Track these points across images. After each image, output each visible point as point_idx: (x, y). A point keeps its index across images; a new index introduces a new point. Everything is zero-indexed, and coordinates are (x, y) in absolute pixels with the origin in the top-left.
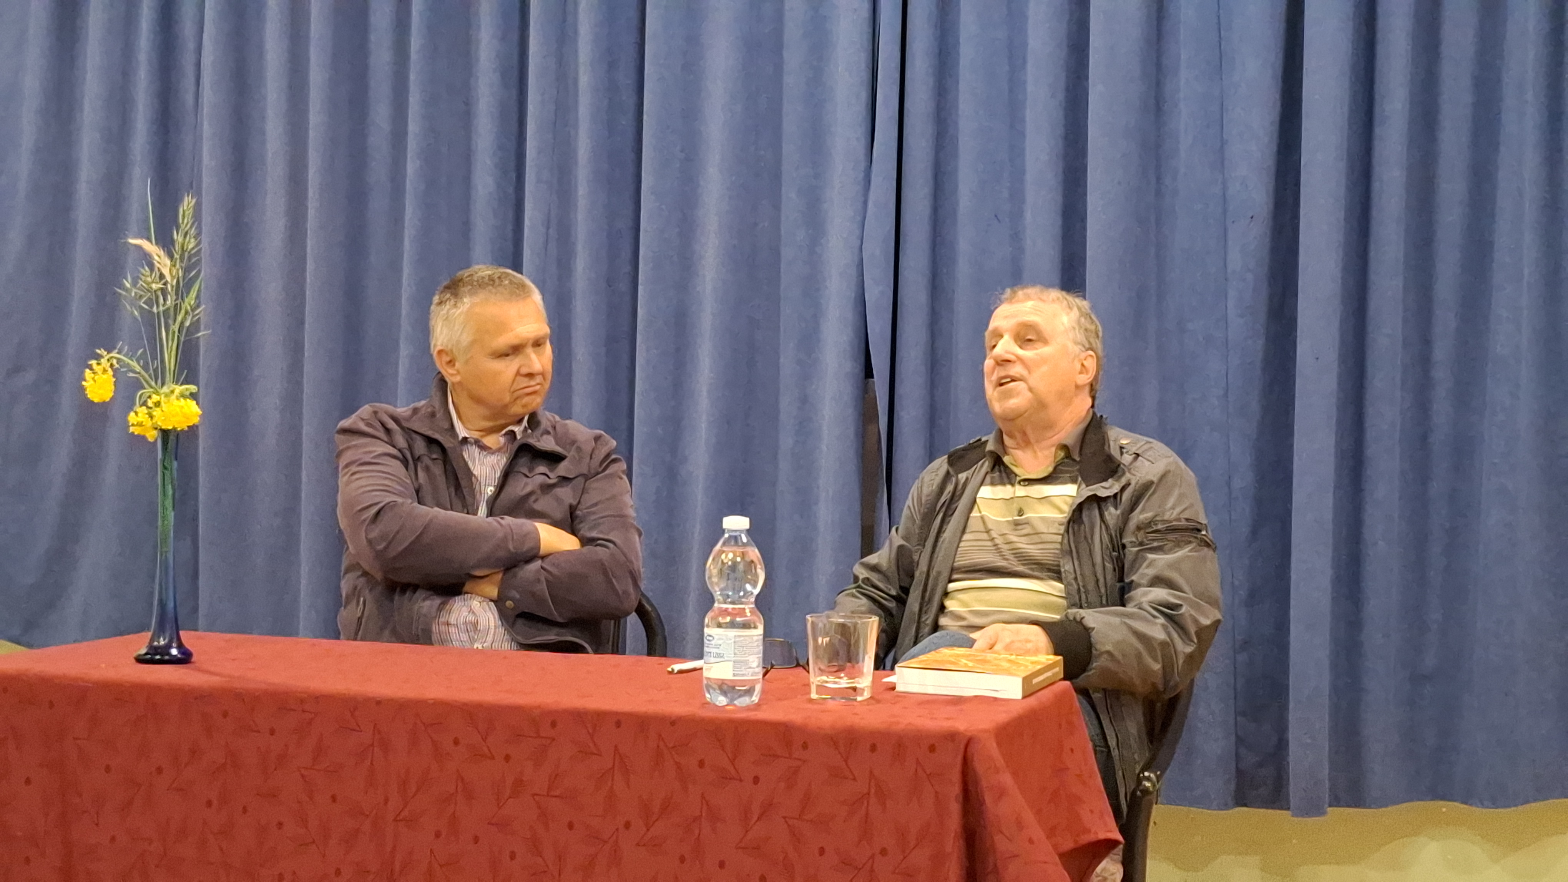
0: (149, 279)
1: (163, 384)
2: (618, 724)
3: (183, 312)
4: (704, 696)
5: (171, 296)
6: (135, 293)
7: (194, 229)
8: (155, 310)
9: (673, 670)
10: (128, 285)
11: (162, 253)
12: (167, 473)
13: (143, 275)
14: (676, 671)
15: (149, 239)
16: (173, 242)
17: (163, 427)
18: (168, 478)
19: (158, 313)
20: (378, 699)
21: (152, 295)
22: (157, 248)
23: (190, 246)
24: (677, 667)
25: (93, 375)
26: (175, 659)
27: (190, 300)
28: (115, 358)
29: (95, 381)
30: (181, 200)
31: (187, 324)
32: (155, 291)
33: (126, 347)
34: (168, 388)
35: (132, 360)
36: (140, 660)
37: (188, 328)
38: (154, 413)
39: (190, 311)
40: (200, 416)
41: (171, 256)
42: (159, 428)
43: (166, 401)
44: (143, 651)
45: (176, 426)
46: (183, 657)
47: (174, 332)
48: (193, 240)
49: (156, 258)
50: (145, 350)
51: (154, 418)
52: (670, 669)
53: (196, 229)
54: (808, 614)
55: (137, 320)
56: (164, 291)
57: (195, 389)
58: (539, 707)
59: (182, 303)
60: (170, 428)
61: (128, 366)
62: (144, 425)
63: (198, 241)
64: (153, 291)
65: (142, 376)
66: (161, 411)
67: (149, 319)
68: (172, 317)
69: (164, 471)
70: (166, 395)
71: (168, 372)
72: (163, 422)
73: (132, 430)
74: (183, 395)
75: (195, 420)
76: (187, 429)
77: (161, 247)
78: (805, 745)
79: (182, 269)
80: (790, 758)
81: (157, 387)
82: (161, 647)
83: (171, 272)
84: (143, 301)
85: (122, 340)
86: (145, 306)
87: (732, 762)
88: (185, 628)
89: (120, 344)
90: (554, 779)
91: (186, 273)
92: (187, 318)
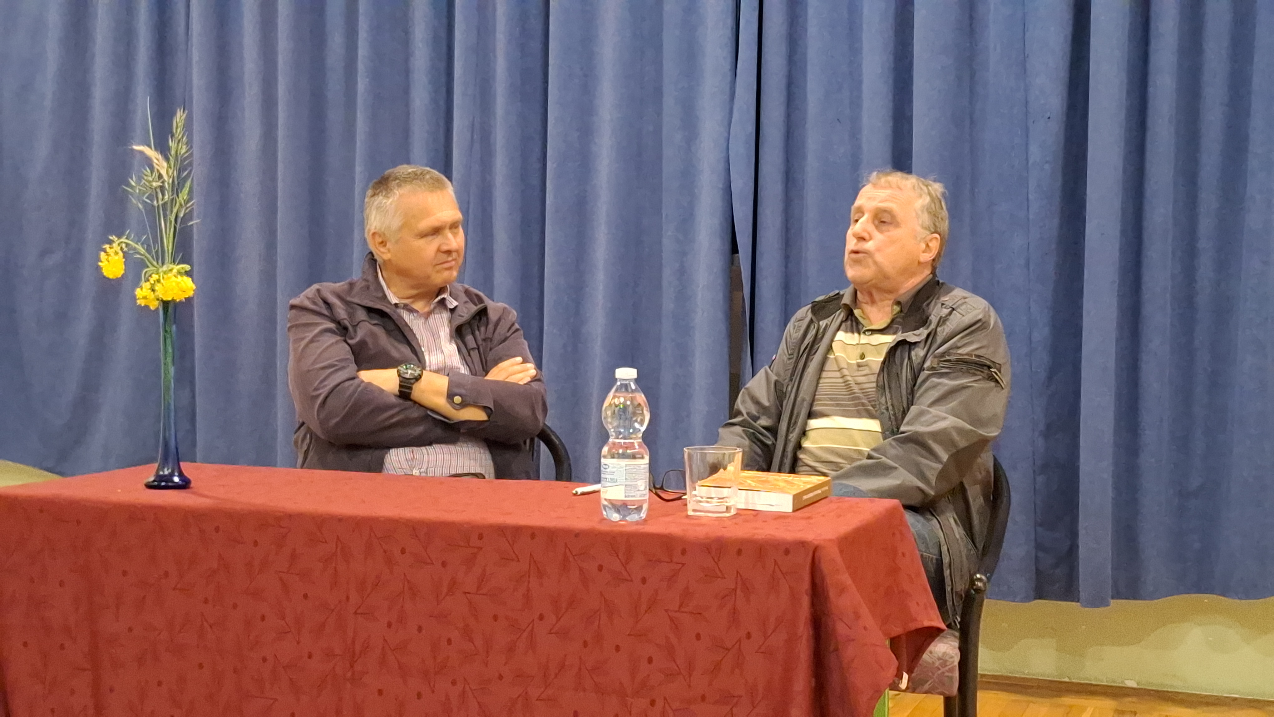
0: (150, 179)
1: (163, 263)
2: (533, 536)
3: (178, 204)
4: (602, 513)
5: (168, 191)
6: (140, 190)
7: (185, 138)
8: (155, 203)
9: (577, 492)
10: (133, 184)
11: (160, 157)
12: (168, 336)
13: (146, 176)
14: (579, 493)
15: (150, 146)
16: (169, 149)
17: (165, 299)
18: (169, 341)
19: (158, 206)
20: (339, 517)
21: (153, 191)
22: (156, 153)
23: (183, 151)
24: (580, 490)
25: (106, 257)
26: (176, 484)
27: (184, 195)
28: (125, 243)
29: (108, 261)
30: (174, 114)
31: (181, 215)
32: (155, 189)
33: (133, 235)
34: (168, 267)
35: (138, 244)
36: (149, 486)
37: (182, 218)
38: (156, 288)
39: (184, 205)
40: (194, 291)
41: (167, 159)
42: (160, 299)
43: (165, 276)
44: (152, 479)
45: (175, 298)
46: (184, 483)
47: (171, 222)
48: (184, 147)
49: (155, 161)
50: (148, 235)
51: (156, 291)
52: (574, 492)
53: (187, 138)
54: (685, 447)
55: (142, 212)
56: (162, 188)
57: (188, 268)
58: (468, 523)
59: (177, 199)
60: (170, 299)
61: (135, 249)
62: (148, 297)
63: (189, 146)
64: (153, 188)
65: (145, 257)
66: (161, 286)
67: (151, 211)
68: (169, 208)
69: (165, 334)
70: (165, 273)
71: (166, 254)
72: (163, 294)
73: (139, 302)
74: (179, 273)
75: (191, 293)
76: (184, 300)
77: (159, 153)
78: (684, 552)
79: (176, 170)
80: (672, 561)
81: (158, 267)
82: (165, 476)
83: (167, 173)
84: (146, 196)
85: (129, 228)
86: (147, 201)
87: (625, 565)
88: (185, 461)
89: (128, 231)
90: (482, 580)
91: (180, 174)
92: (181, 209)
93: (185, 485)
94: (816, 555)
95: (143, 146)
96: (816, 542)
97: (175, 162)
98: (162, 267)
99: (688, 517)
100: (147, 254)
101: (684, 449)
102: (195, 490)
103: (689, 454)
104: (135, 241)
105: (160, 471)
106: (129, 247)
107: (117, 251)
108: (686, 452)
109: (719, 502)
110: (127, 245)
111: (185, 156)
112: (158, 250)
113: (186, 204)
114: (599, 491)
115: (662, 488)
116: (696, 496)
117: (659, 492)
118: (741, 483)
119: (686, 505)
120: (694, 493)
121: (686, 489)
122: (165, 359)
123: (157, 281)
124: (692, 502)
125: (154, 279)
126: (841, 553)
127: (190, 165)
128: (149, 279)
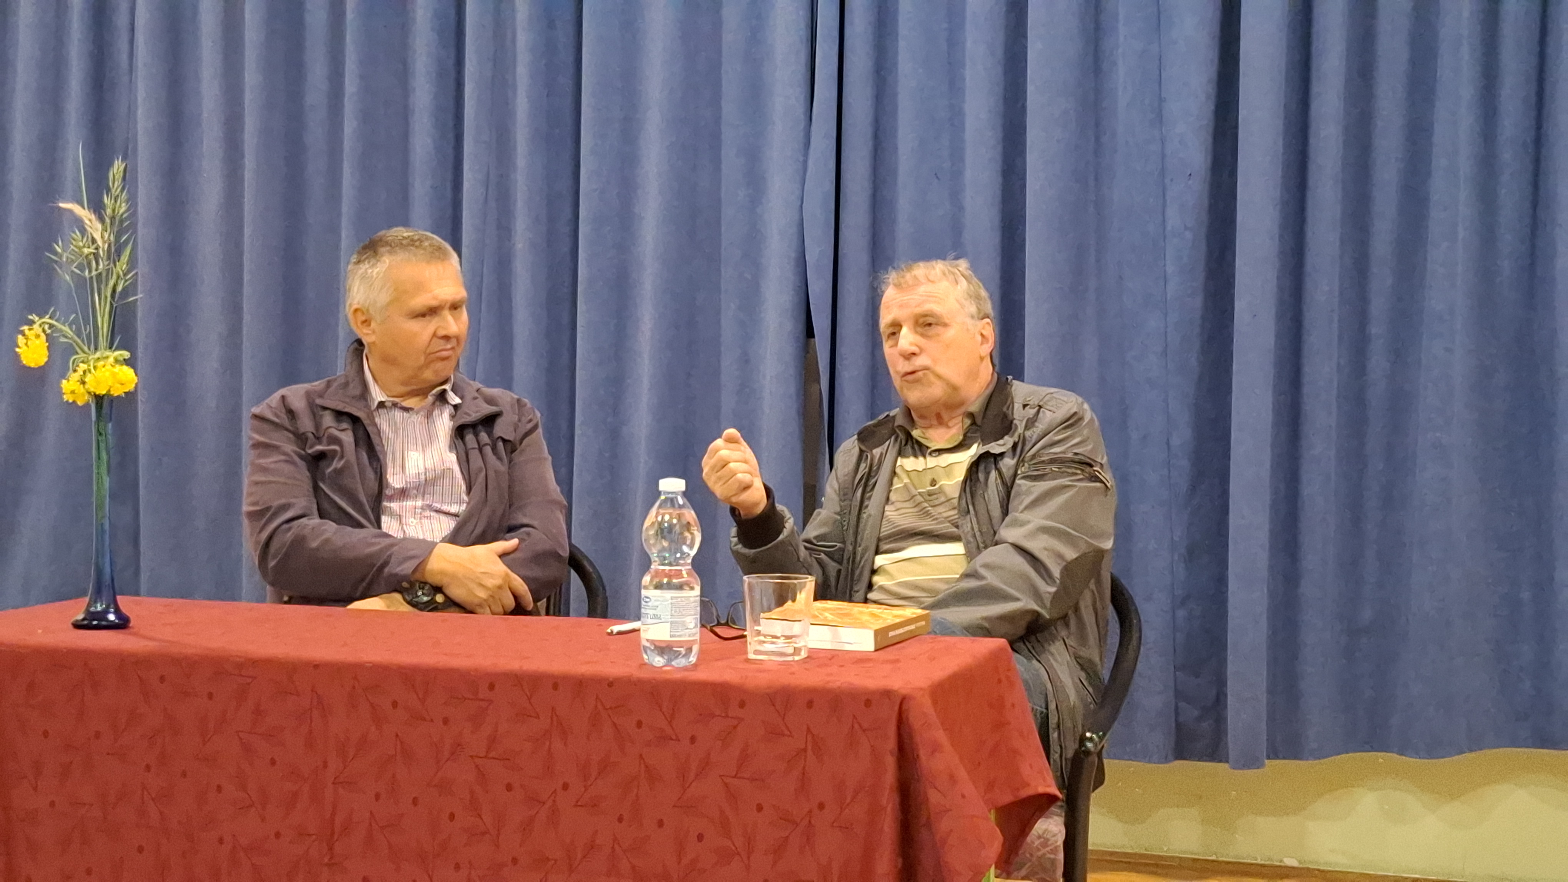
0: (81, 244)
1: (96, 349)
4: (642, 657)
5: (102, 260)
6: (67, 258)
7: (125, 192)
8: (87, 274)
9: (612, 632)
10: (59, 250)
11: (93, 217)
12: (102, 438)
13: (76, 240)
14: (614, 633)
15: (81, 204)
16: (104, 207)
17: (97, 393)
18: (102, 445)
19: (91, 278)
20: (315, 663)
21: (84, 259)
22: (88, 212)
23: (122, 211)
24: (616, 628)
25: (25, 341)
26: (111, 623)
27: (122, 265)
28: (48, 323)
29: (28, 347)
30: (111, 164)
31: (119, 288)
32: (87, 256)
33: (58, 313)
34: (102, 355)
35: (65, 326)
36: (78, 626)
37: (121, 293)
38: (87, 380)
39: (122, 276)
40: (136, 383)
41: (102, 221)
42: (93, 394)
43: (97, 365)
44: (80, 616)
45: (112, 393)
46: (121, 622)
47: (106, 297)
48: (124, 205)
49: (87, 222)
50: (77, 314)
51: (86, 384)
52: (609, 631)
53: (127, 193)
55: (70, 286)
56: (96, 256)
57: (128, 355)
58: (476, 670)
59: (114, 269)
60: (104, 392)
61: (61, 331)
62: (76, 392)
63: (129, 204)
64: (85, 255)
65: (74, 341)
66: (93, 377)
67: (81, 283)
68: (104, 282)
69: (99, 435)
70: (98, 360)
71: (101, 338)
72: (94, 389)
73: (65, 398)
74: (117, 361)
75: (131, 387)
76: (123, 395)
77: (92, 211)
78: (742, 704)
79: (114, 234)
80: (727, 716)
81: (90, 353)
82: (98, 612)
83: (102, 237)
84: (75, 265)
85: (53, 305)
86: (78, 272)
87: (670, 723)
88: (123, 594)
89: (52, 309)
90: (492, 741)
91: (118, 238)
92: (119, 282)
93: (123, 624)
94: (904, 707)
95: (72, 203)
96: (904, 692)
97: (112, 224)
98: (95, 353)
99: (748, 661)
100: (76, 338)
102: (134, 630)
104: (62, 322)
105: (91, 607)
106: (53, 329)
107: (38, 333)
110: (51, 326)
111: (125, 216)
112: (90, 332)
113: (125, 275)
114: (638, 630)
115: (717, 623)
117: (714, 628)
118: (813, 619)
121: (745, 626)
122: (98, 467)
123: (87, 371)
124: (753, 643)
125: (84, 369)
126: (935, 703)
127: (133, 226)
128: (77, 368)
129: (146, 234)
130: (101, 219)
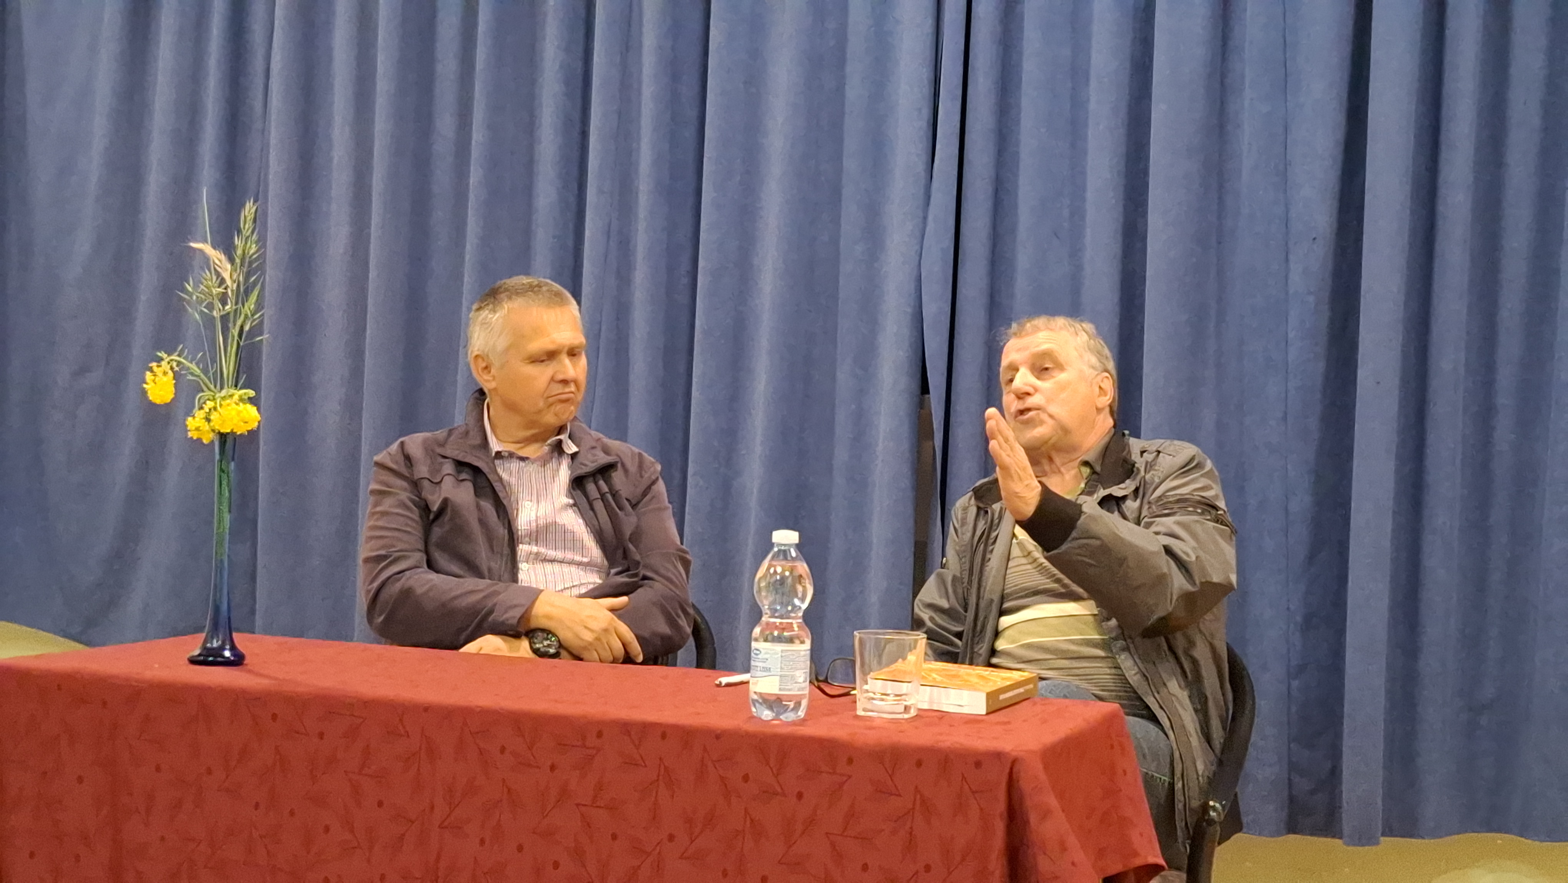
0: (210, 283)
1: (222, 388)
2: (664, 736)
3: (242, 316)
4: (750, 709)
5: (231, 299)
6: (197, 297)
7: (255, 234)
9: (721, 683)
10: (190, 289)
11: (223, 257)
12: (224, 476)
13: (205, 280)
14: (723, 684)
15: (211, 245)
16: (235, 248)
17: (222, 431)
18: (224, 483)
19: (219, 317)
20: (425, 705)
21: (212, 299)
22: (218, 253)
23: (252, 252)
24: (725, 680)
25: (153, 378)
26: (227, 660)
27: (251, 304)
28: (176, 361)
29: (156, 383)
30: (243, 205)
31: (247, 328)
32: (216, 296)
33: (186, 350)
34: (228, 393)
35: (192, 363)
36: (194, 661)
37: (248, 332)
38: (212, 417)
39: (249, 316)
40: (259, 422)
42: (217, 431)
43: (223, 403)
44: (197, 652)
45: (235, 431)
46: (236, 659)
47: (233, 337)
48: (254, 246)
49: (217, 262)
50: (204, 353)
51: (211, 421)
52: (717, 682)
53: (257, 235)
54: (856, 630)
55: (199, 324)
56: (224, 296)
57: (252, 394)
58: (584, 718)
59: (242, 310)
60: (229, 431)
61: (188, 368)
62: (201, 428)
63: (259, 245)
64: (214, 294)
65: (200, 379)
66: (218, 415)
68: (232, 320)
69: (222, 474)
70: (223, 398)
71: (226, 377)
72: (220, 425)
73: (190, 434)
74: (241, 400)
75: (255, 425)
76: (246, 433)
77: (222, 252)
78: (850, 761)
79: (243, 274)
80: (834, 773)
81: (216, 391)
82: (214, 648)
83: (231, 277)
84: (204, 305)
85: (182, 343)
86: (206, 310)
87: (776, 776)
88: (238, 630)
89: (181, 346)
90: (600, 787)
91: (247, 279)
92: (247, 322)
93: (238, 661)
94: (1014, 770)
95: (203, 243)
96: (1014, 754)
97: (242, 265)
98: (220, 392)
99: (857, 717)
100: (202, 376)
101: (855, 632)
102: (249, 667)
103: (861, 640)
104: (189, 359)
105: (207, 643)
106: (181, 366)
107: (166, 370)
108: (856, 636)
109: (895, 700)
110: (179, 363)
111: (255, 256)
112: (216, 371)
113: (253, 315)
114: (747, 682)
115: (826, 681)
116: (867, 691)
117: (823, 686)
118: (923, 677)
119: (855, 702)
120: (866, 687)
121: (854, 682)
122: (220, 503)
123: (212, 410)
124: (862, 699)
125: (210, 407)
126: (1046, 768)
127: (261, 268)
128: (204, 405)
129: (273, 276)
130: (231, 260)
